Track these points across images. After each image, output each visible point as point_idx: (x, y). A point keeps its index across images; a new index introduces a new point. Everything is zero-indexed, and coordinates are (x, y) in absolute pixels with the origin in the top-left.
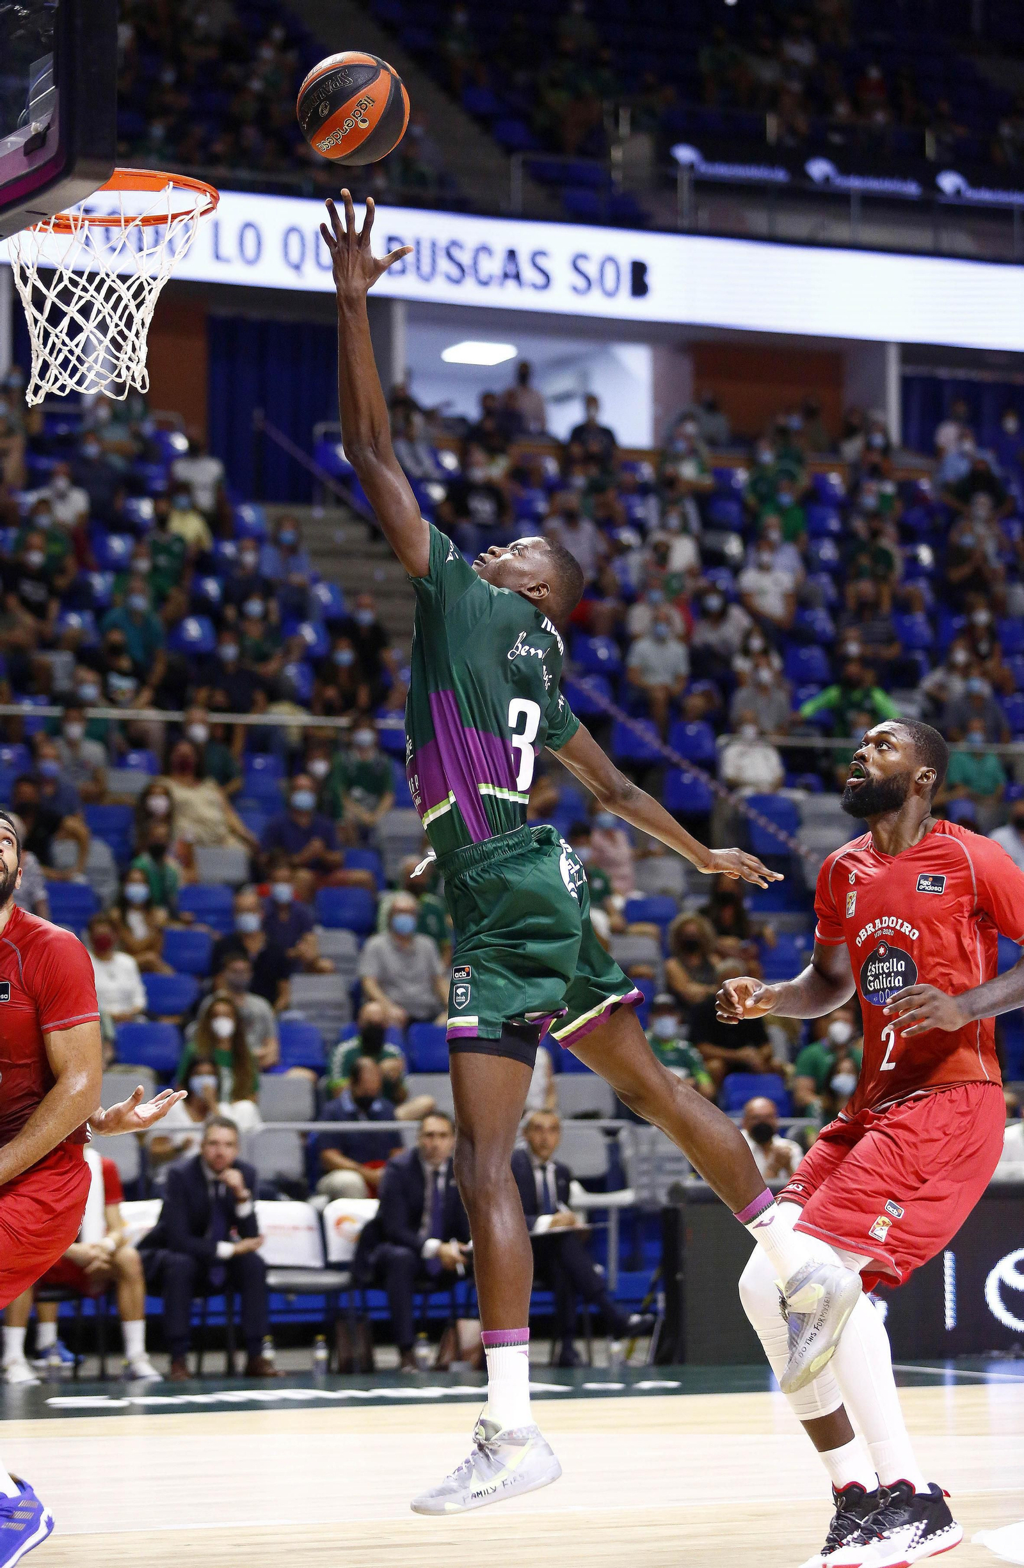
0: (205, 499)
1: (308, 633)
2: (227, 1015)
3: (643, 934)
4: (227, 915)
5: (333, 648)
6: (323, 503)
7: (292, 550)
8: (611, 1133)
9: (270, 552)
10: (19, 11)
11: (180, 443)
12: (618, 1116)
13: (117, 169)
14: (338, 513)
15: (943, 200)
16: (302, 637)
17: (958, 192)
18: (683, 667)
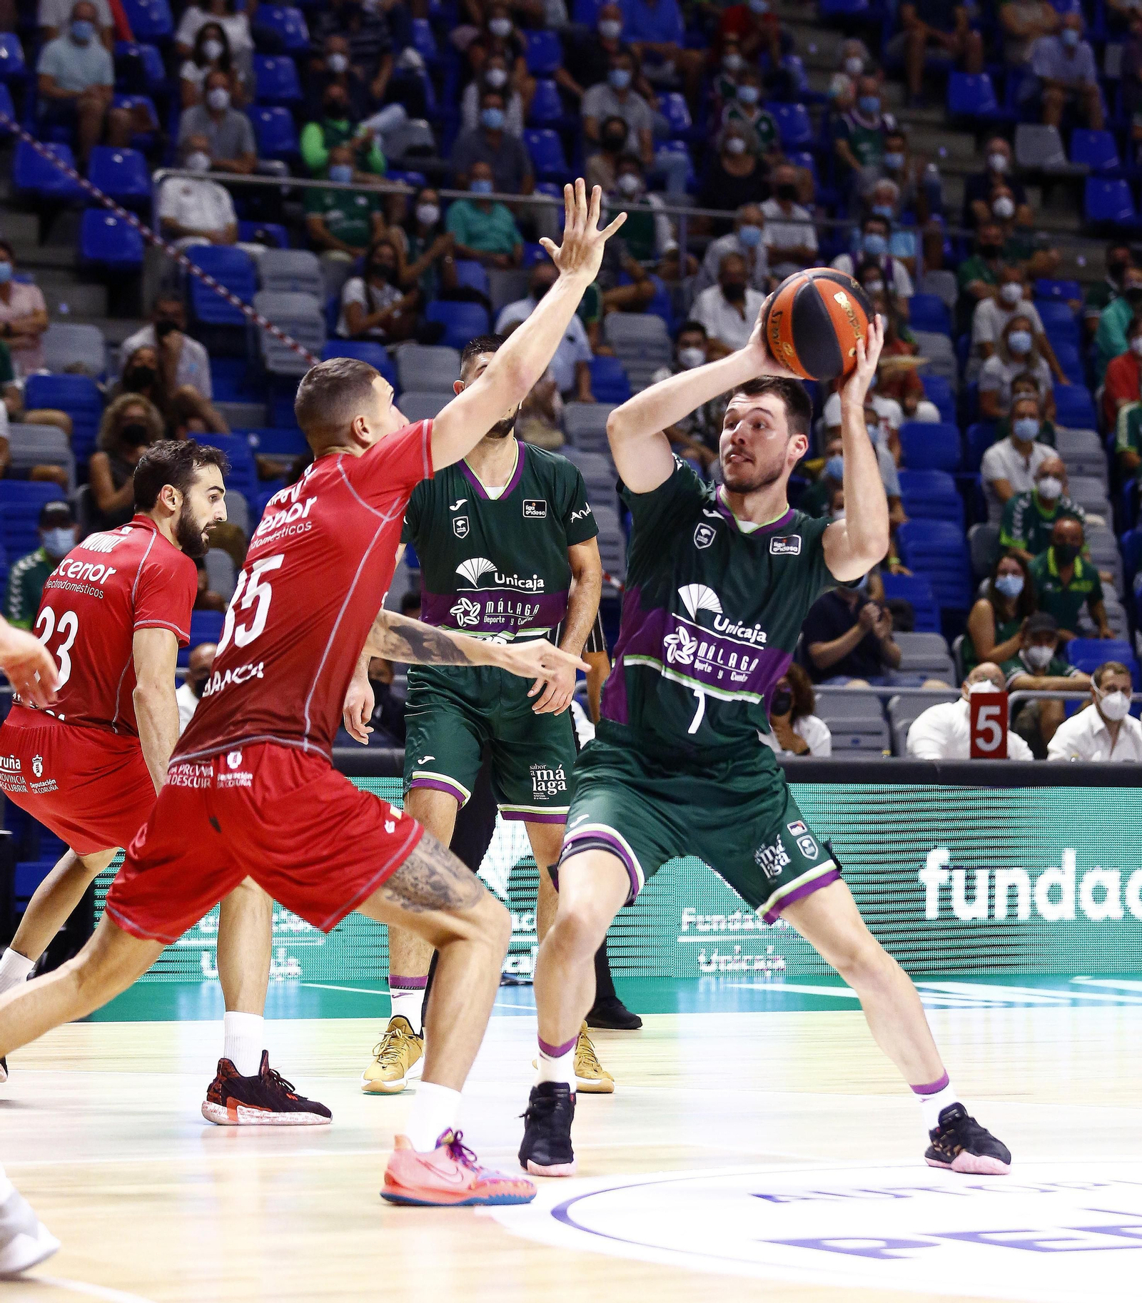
18: (109, 78)
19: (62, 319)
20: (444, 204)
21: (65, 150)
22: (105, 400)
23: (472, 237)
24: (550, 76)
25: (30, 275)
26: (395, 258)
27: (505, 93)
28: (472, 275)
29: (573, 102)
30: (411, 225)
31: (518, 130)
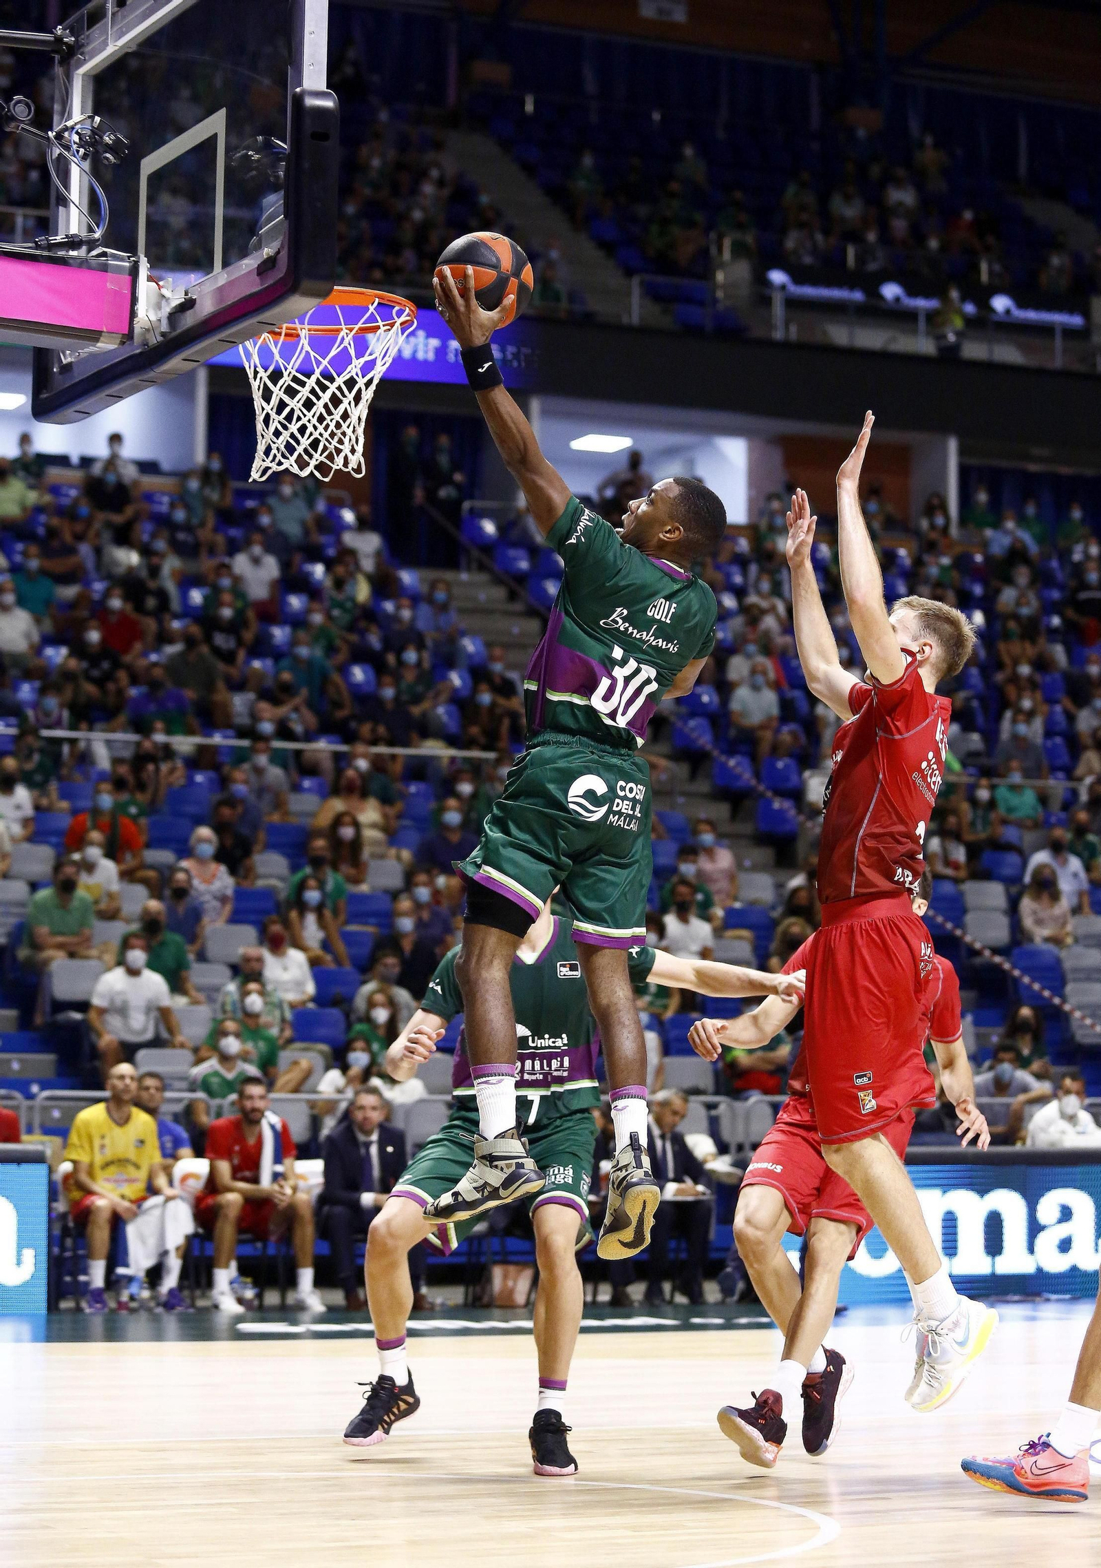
0: (368, 565)
1: (456, 679)
2: (383, 1005)
3: (740, 938)
4: (387, 918)
5: (475, 691)
6: (469, 569)
7: (443, 608)
8: (710, 1107)
9: (424, 609)
10: (252, 156)
11: (348, 516)
12: (717, 1092)
13: (335, 287)
14: (483, 577)
15: (995, 318)
16: (451, 681)
17: (1008, 312)
18: (775, 711)
19: (747, 870)
20: (993, 788)
21: (746, 761)
22: (775, 923)
23: (1010, 810)
24: (1057, 702)
25: (726, 842)
26: (959, 824)
27: (1030, 715)
28: (1010, 834)
29: (1071, 718)
30: (974, 802)
31: (1039, 740)
